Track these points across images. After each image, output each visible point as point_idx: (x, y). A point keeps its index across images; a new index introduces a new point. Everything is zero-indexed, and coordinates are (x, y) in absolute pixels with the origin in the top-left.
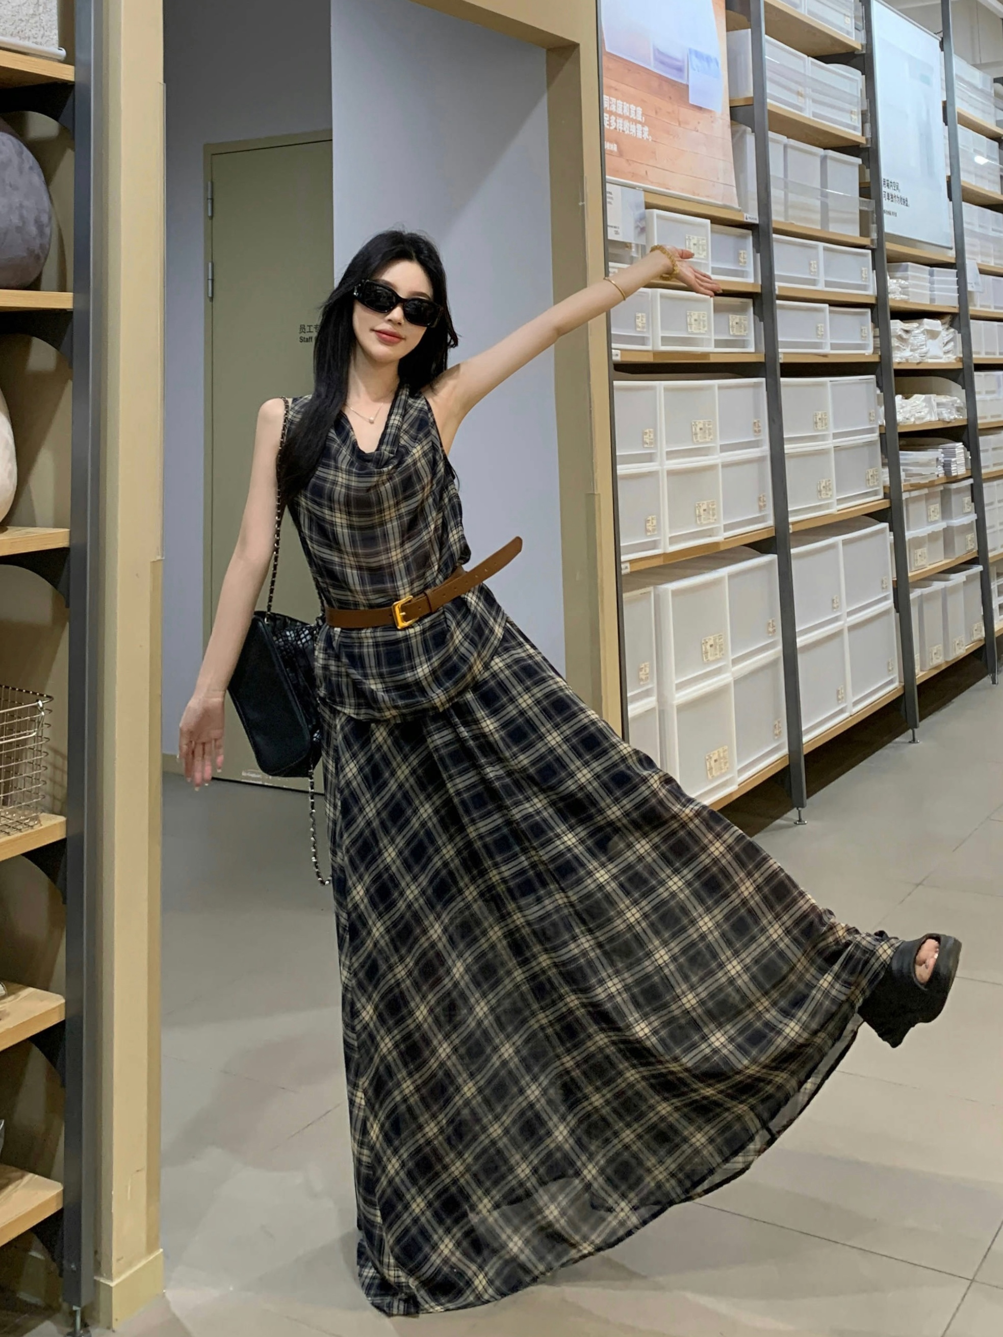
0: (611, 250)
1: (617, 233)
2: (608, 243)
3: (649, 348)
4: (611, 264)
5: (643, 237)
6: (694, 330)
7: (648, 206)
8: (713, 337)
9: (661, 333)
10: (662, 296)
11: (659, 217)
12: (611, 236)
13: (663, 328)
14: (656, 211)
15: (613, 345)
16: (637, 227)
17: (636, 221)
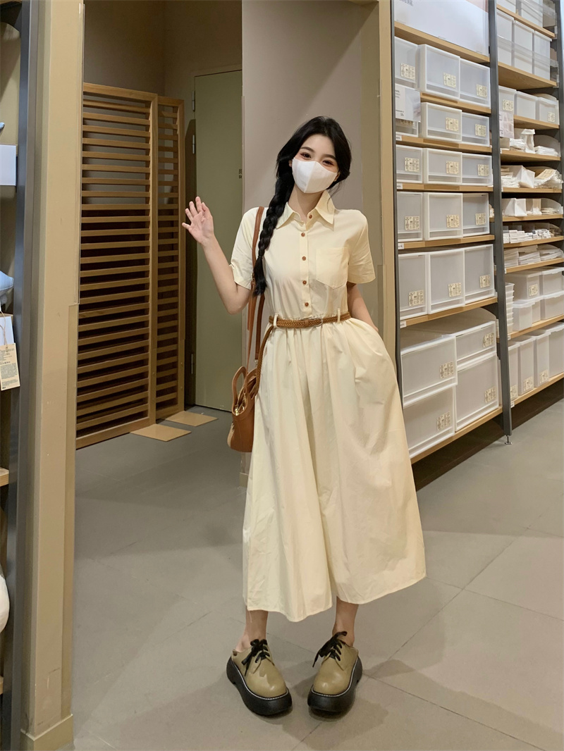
0: (397, 124)
1: (402, 115)
2: (394, 120)
3: (421, 182)
4: (397, 133)
5: (420, 117)
6: (450, 173)
7: (423, 101)
8: (462, 177)
9: (428, 174)
10: (430, 152)
11: (429, 107)
12: (398, 116)
13: (430, 171)
14: (428, 103)
15: (398, 181)
16: (415, 112)
17: (415, 109)
